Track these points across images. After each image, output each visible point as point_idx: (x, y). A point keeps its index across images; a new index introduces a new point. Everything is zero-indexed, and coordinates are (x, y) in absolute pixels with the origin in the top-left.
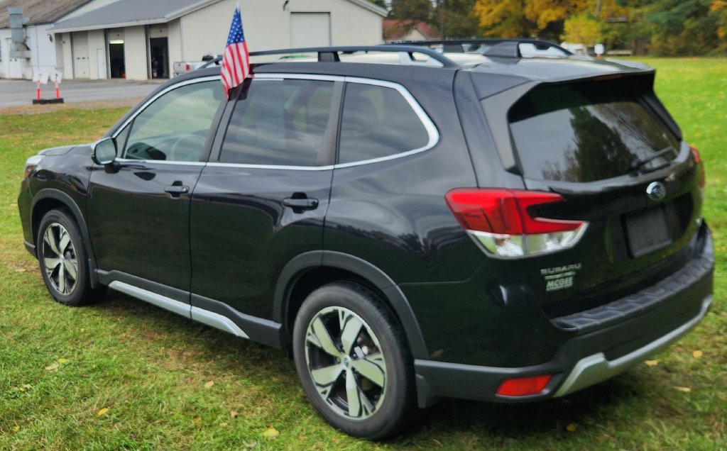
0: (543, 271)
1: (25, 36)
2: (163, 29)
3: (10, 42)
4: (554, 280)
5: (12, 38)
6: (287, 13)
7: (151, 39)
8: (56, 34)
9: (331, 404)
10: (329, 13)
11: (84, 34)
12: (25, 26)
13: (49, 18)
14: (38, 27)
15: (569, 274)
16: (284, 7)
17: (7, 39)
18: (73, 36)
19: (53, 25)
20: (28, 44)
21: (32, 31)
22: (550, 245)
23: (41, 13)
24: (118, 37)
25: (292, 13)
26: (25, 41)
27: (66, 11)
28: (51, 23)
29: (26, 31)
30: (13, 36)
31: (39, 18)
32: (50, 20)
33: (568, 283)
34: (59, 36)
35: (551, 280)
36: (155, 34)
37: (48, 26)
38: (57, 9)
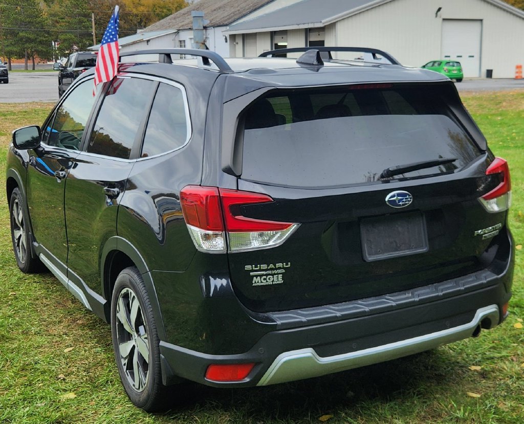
0: (248, 267)
1: (205, 37)
2: (321, 33)
3: (193, 41)
4: (261, 276)
5: (194, 39)
6: (440, 20)
7: (310, 41)
8: (231, 36)
9: (128, 375)
10: (481, 20)
11: (254, 35)
12: (205, 28)
13: (225, 21)
14: (216, 29)
15: (279, 271)
16: (437, 13)
17: (191, 39)
18: (244, 36)
19: (228, 28)
20: (207, 44)
21: (211, 32)
22: (255, 242)
23: (219, 16)
24: (283, 40)
25: (444, 19)
26: (205, 41)
27: (240, 15)
28: (226, 25)
29: (206, 32)
30: (194, 36)
31: (217, 21)
32: (226, 23)
33: (278, 280)
34: (233, 37)
35: (257, 276)
36: (314, 38)
37: (224, 28)
38: (233, 13)
